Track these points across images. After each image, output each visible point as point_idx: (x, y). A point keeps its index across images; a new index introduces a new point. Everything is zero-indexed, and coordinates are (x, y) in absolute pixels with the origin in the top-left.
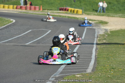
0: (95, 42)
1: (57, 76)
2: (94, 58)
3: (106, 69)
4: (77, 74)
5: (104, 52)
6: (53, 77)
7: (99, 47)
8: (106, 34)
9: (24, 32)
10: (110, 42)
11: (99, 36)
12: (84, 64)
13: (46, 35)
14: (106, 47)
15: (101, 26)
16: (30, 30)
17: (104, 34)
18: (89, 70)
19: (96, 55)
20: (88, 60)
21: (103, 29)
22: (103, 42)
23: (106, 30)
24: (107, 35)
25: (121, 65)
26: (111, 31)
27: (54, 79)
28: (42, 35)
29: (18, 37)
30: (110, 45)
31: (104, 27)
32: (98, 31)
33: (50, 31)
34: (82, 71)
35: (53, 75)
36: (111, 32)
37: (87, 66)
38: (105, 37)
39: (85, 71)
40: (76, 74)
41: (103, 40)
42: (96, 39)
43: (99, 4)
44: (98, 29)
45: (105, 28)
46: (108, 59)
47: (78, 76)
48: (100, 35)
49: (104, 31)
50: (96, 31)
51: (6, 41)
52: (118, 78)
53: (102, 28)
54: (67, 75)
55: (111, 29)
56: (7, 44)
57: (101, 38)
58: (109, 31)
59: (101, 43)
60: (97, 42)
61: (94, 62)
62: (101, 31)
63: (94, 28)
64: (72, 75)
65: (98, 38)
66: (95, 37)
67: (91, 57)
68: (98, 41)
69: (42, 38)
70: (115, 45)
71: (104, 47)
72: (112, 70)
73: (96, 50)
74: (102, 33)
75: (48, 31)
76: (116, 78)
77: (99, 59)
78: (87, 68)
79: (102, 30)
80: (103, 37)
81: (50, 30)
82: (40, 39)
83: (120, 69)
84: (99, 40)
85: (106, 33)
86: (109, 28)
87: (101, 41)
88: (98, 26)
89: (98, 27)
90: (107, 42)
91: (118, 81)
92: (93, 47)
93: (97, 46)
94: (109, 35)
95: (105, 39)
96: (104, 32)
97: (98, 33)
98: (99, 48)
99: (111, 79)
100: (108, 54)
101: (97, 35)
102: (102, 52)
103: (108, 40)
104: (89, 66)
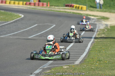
0: (94, 36)
1: (45, 67)
2: (88, 51)
3: (93, 61)
4: (65, 66)
5: (99, 45)
6: (40, 69)
7: (96, 41)
8: (106, 29)
10: (108, 37)
11: (99, 31)
12: (75, 56)
13: (50, 29)
14: (103, 41)
15: (103, 21)
17: (104, 28)
18: (77, 62)
19: (90, 48)
21: (104, 24)
22: (101, 36)
23: (107, 25)
24: (106, 30)
25: (109, 57)
26: (111, 26)
27: (41, 70)
28: (46, 29)
29: (24, 31)
30: (106, 39)
31: (104, 22)
32: (99, 26)
34: (71, 63)
35: (42, 67)
36: (110, 27)
37: (77, 58)
38: (105, 32)
39: (73, 63)
40: (63, 66)
41: (102, 34)
42: (95, 33)
43: (96, 1)
44: (99, 24)
45: (106, 23)
46: (100, 51)
47: (66, 67)
48: (100, 29)
49: (104, 26)
50: (97, 26)
51: (11, 34)
53: (103, 23)
54: (55, 67)
55: (111, 25)
56: (11, 37)
57: (100, 33)
58: (109, 26)
59: (99, 37)
60: (96, 36)
61: (85, 54)
63: (96, 23)
64: (60, 66)
65: (98, 33)
67: (85, 49)
68: (97, 35)
69: (45, 32)
70: (111, 39)
71: (101, 40)
72: (98, 62)
73: (92, 44)
74: (102, 27)
75: (53, 25)
76: (99, 70)
77: (91, 51)
78: (76, 60)
79: (102, 25)
80: (103, 32)
81: (55, 24)
82: (44, 33)
83: (106, 61)
84: (99, 34)
85: (106, 28)
86: (109, 23)
87: (100, 35)
88: (100, 21)
89: (100, 23)
90: (105, 37)
91: (100, 72)
92: (91, 40)
93: (95, 39)
94: (108, 30)
95: (104, 33)
96: (105, 27)
97: (99, 27)
99: (94, 70)
100: (101, 48)
101: (98, 29)
102: (96, 46)
103: (106, 34)
104: (79, 58)
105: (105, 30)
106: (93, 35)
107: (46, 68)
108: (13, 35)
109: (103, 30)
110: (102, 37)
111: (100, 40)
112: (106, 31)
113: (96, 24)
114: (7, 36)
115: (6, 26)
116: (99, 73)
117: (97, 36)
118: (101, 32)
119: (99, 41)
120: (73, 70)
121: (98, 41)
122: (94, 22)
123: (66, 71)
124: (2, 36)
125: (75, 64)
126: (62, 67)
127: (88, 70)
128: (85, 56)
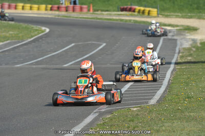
0: (174, 61)
1: (103, 110)
2: (167, 84)
3: (179, 98)
5: (184, 74)
6: (95, 112)
7: (179, 67)
8: (194, 47)
9: (64, 48)
10: (197, 61)
11: (182, 51)
12: (148, 93)
13: (97, 51)
14: (190, 67)
15: (187, 34)
16: (73, 44)
17: (190, 46)
18: (153, 101)
19: (170, 80)
20: (156, 87)
21: (189, 39)
22: (186, 60)
23: (194, 41)
24: (194, 49)
25: (203, 92)
26: (202, 41)
27: (97, 114)
28: (91, 52)
29: (53, 56)
30: (196, 64)
31: (190, 36)
33: (104, 44)
34: (143, 103)
35: (97, 110)
36: (201, 43)
37: (151, 96)
38: (192, 52)
39: (147, 103)
41: (187, 56)
42: (176, 55)
44: (182, 39)
45: (193, 37)
46: (187, 84)
47: (135, 109)
48: (184, 48)
49: (190, 42)
50: (178, 42)
51: (33, 61)
52: (192, 110)
53: (188, 37)
54: (118, 109)
55: (203, 40)
56: (34, 66)
57: (184, 54)
58: (199, 42)
59: (183, 61)
60: (177, 60)
61: (164, 89)
62: (186, 42)
63: (175, 38)
64: (125, 108)
65: (180, 54)
66: (175, 53)
67: (162, 82)
68: (179, 59)
69: (90, 56)
71: (188, 67)
72: (187, 100)
73: (172, 72)
74: (187, 45)
75: (101, 45)
76: (190, 110)
77: (173, 85)
78: (150, 99)
79: (187, 40)
80: (188, 52)
81: (105, 42)
82: (87, 57)
83: (200, 98)
84: (182, 57)
85: (194, 45)
86: (199, 37)
87: (184, 58)
88: (182, 35)
89: (182, 37)
90: (192, 60)
91: (192, 114)
92: (170, 67)
93: (176, 65)
94: (198, 48)
95: (191, 55)
96: (191, 45)
97: (181, 45)
98: (178, 69)
99: (182, 112)
100: (189, 78)
101: (179, 48)
102: (180, 75)
103: (195, 56)
104: (154, 95)
105: (192, 50)
106: (172, 59)
107: (104, 112)
108: (37, 63)
109: (189, 49)
110: (189, 61)
111: (185, 67)
112: (194, 52)
113: (176, 40)
114: (27, 65)
115: (21, 48)
116: (190, 116)
117: (179, 61)
118: (186, 53)
119: (184, 69)
120: (148, 112)
121: (183, 67)
122: (173, 36)
123: (137, 115)
124: (18, 66)
125: (151, 104)
126: (129, 109)
127: (172, 111)
128: (164, 92)
